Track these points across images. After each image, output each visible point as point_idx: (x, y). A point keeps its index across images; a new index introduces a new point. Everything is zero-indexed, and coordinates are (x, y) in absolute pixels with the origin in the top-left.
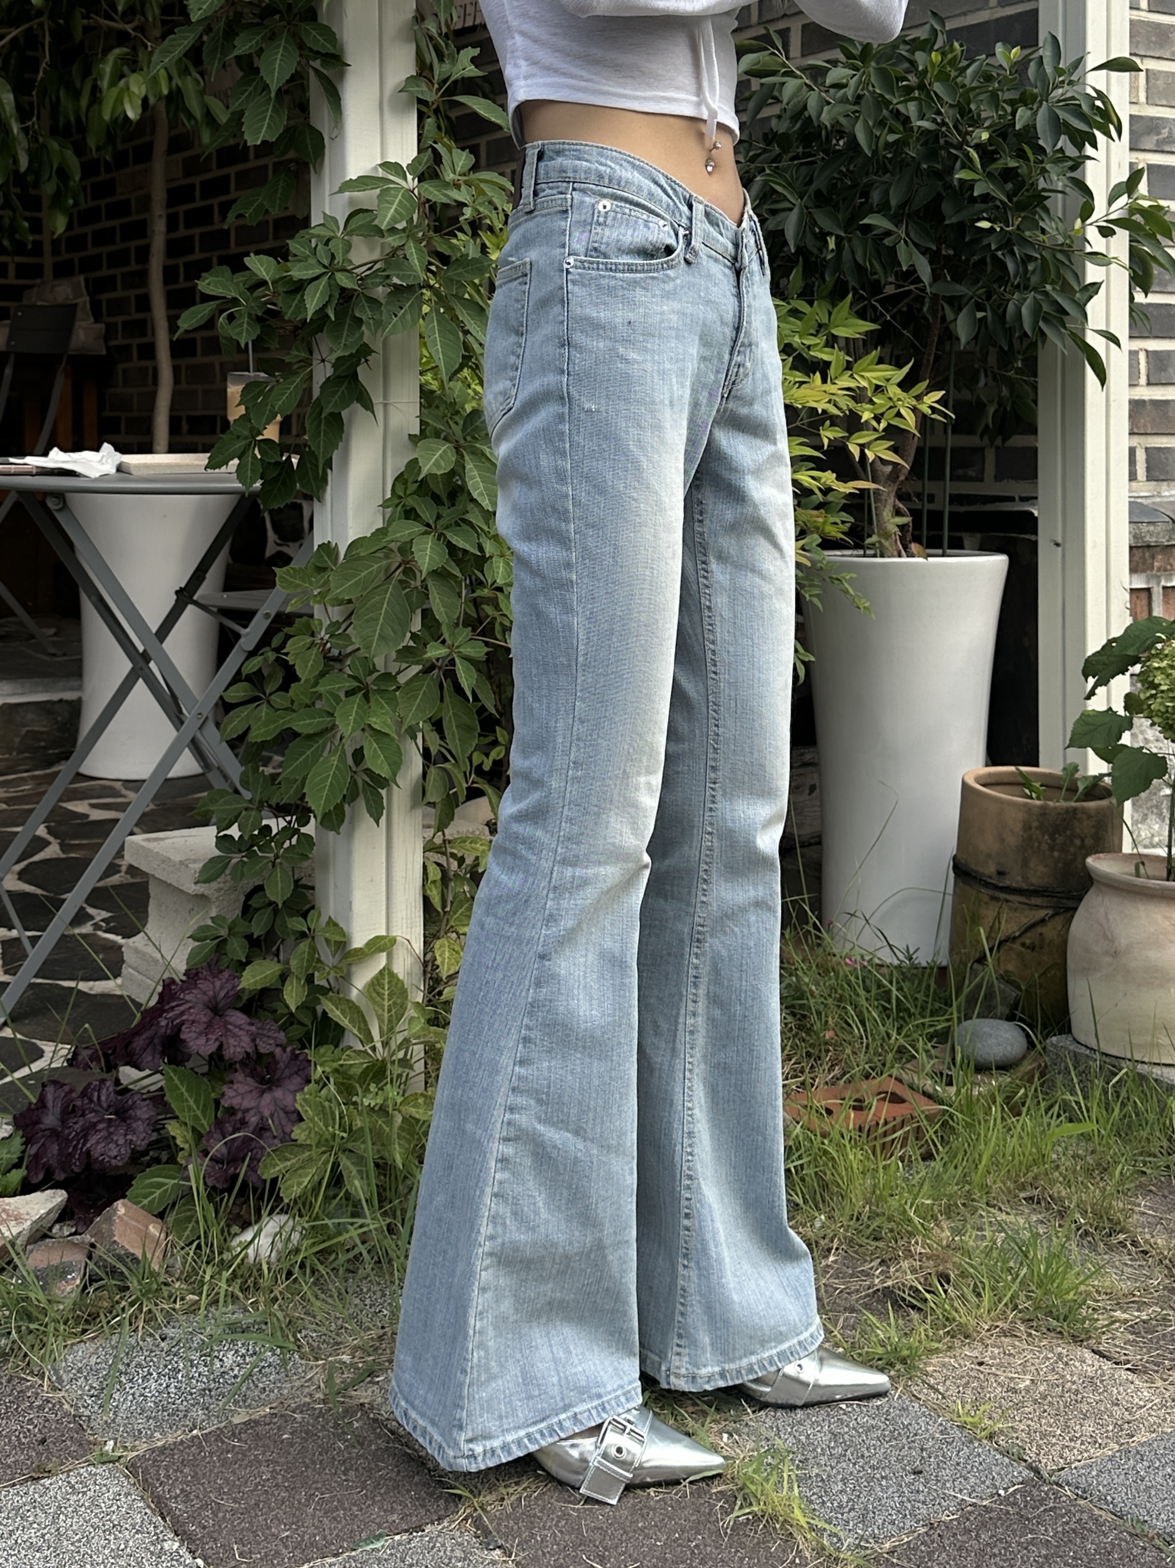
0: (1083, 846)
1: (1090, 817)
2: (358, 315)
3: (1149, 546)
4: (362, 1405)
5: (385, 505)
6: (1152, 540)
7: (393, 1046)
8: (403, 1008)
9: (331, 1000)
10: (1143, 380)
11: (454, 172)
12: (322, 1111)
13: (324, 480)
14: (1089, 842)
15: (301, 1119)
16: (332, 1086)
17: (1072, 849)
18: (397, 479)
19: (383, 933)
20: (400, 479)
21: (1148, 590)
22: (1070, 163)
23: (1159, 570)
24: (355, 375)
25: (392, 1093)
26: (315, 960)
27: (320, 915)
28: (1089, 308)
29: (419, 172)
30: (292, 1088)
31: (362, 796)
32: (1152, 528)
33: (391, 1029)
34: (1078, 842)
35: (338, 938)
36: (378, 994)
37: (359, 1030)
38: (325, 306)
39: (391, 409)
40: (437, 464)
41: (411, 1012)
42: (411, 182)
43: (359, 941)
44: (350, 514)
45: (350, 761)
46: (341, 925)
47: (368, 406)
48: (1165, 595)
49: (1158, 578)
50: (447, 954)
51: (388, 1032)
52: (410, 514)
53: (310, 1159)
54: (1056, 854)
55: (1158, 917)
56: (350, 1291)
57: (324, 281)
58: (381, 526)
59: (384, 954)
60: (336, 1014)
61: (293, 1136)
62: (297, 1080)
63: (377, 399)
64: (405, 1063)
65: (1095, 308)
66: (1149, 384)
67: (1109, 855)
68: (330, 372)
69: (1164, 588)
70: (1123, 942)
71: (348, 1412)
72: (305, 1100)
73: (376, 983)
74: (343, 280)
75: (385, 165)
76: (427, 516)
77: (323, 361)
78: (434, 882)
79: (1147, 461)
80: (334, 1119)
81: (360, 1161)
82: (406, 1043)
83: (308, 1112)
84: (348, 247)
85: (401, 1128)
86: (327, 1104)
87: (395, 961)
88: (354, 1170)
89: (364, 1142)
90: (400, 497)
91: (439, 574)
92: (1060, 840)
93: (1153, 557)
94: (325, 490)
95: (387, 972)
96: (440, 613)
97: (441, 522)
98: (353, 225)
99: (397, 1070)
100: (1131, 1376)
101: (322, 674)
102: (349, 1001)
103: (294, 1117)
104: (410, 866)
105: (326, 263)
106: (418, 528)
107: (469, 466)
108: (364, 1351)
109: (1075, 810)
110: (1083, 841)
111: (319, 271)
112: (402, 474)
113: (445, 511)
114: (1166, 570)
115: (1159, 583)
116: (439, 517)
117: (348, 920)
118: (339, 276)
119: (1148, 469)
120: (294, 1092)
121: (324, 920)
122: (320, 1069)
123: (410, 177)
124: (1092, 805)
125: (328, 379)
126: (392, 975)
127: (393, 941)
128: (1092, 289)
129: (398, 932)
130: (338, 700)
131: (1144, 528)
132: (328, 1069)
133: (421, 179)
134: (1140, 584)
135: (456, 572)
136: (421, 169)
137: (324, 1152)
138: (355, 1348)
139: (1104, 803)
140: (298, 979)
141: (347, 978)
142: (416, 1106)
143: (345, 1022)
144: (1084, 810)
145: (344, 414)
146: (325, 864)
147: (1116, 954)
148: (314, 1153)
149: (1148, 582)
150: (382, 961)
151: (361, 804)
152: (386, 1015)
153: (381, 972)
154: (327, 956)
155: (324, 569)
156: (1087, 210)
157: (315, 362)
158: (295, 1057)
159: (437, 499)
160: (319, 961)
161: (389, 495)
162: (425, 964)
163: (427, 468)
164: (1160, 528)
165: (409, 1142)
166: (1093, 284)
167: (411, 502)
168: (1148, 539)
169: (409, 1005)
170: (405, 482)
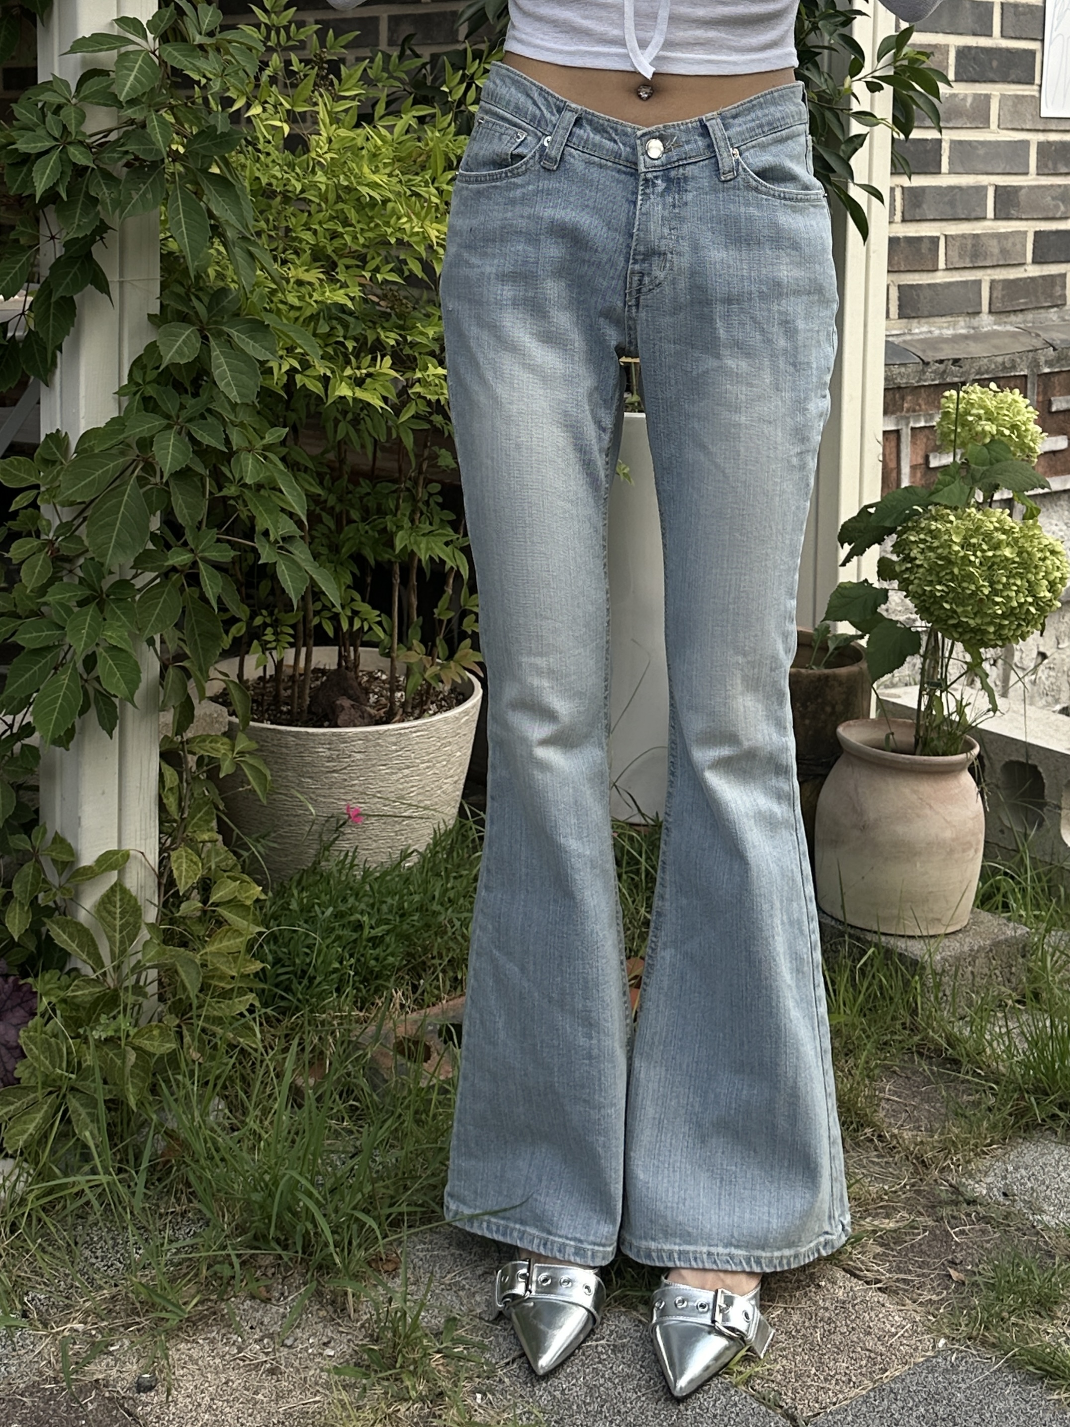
0: (833, 713)
1: (841, 684)
2: (93, 194)
3: (899, 388)
4: (97, 1381)
5: (121, 392)
6: (902, 381)
7: (126, 970)
8: (136, 929)
9: (57, 923)
10: (898, 217)
11: (200, 34)
12: (47, 1048)
13: (54, 364)
14: (839, 708)
15: (25, 1057)
16: (58, 1020)
17: (823, 717)
18: (135, 364)
19: (114, 847)
20: (138, 364)
21: (897, 432)
22: (842, 19)
23: (908, 411)
24: (90, 253)
25: (124, 1023)
26: (40, 882)
27: (45, 832)
28: (853, 162)
29: (161, 31)
30: (15, 1021)
31: (93, 706)
32: (903, 370)
33: (123, 952)
34: (828, 709)
35: (65, 858)
36: (109, 912)
37: (88, 955)
38: (56, 184)
39: (128, 288)
40: (180, 352)
41: (145, 934)
42: (151, 42)
43: (88, 858)
44: (82, 402)
45: (81, 668)
46: (70, 840)
47: (103, 287)
48: (912, 436)
49: (907, 419)
50: (184, 865)
51: (120, 955)
52: (149, 404)
53: (35, 1102)
54: (807, 722)
55: (907, 791)
56: (80, 1242)
57: (55, 156)
58: (116, 415)
59: (116, 872)
60: (62, 938)
61: (17, 1074)
62: (20, 1013)
63: (112, 278)
64: (138, 989)
65: (858, 161)
66: (904, 220)
67: (858, 722)
68: (60, 251)
69: (912, 429)
70: (872, 815)
71: (84, 1390)
72: (29, 1038)
73: (106, 901)
74: (79, 156)
75: (122, 21)
76: (171, 407)
77: (53, 238)
78: (171, 789)
79: (900, 299)
80: (61, 1057)
81: (91, 1103)
82: (138, 968)
83: (33, 1051)
84: (82, 118)
85: (135, 1065)
86: (53, 1040)
87: (128, 875)
88: (83, 1112)
89: (94, 1081)
90: (138, 384)
91: (183, 474)
92: (811, 707)
93: (903, 399)
94: (53, 373)
95: (119, 887)
96: (182, 515)
97: (184, 414)
98: (86, 90)
99: (131, 999)
100: (882, 1297)
101: (51, 582)
102: (78, 924)
103: (17, 1053)
104: (145, 775)
105: (57, 134)
106: (158, 422)
107: (216, 352)
108: (98, 1315)
109: (827, 677)
110: (833, 707)
111: (48, 144)
112: (140, 357)
113: (190, 402)
114: (914, 411)
115: (907, 425)
116: (182, 407)
117: (76, 837)
118: (71, 149)
119: (900, 307)
120: (17, 1027)
121: (50, 836)
122: (45, 1001)
123: (150, 36)
124: (843, 671)
125: (58, 260)
126: (124, 891)
127: (126, 856)
128: (857, 141)
129: (131, 844)
130: (68, 611)
131: (896, 370)
132: (54, 1000)
133: (164, 39)
134: (891, 427)
135: (200, 469)
136: (163, 26)
137: (51, 1093)
138: (87, 1313)
139: (853, 669)
140: (22, 905)
141: (75, 899)
142: (151, 1038)
143: (72, 946)
144: (835, 677)
145: (76, 297)
146: (51, 774)
147: (864, 828)
148: (39, 1094)
149: (897, 424)
150: (113, 876)
151: (92, 714)
152: (118, 936)
153: (112, 889)
154: (53, 876)
155: (54, 463)
156: (856, 67)
157: (42, 239)
158: (17, 988)
159: (179, 387)
160: (45, 881)
161: (126, 382)
162: (160, 876)
163: (169, 356)
164: (910, 369)
165: (143, 1080)
166: (857, 136)
167: (150, 391)
168: (899, 380)
169: (143, 926)
170: (144, 368)
